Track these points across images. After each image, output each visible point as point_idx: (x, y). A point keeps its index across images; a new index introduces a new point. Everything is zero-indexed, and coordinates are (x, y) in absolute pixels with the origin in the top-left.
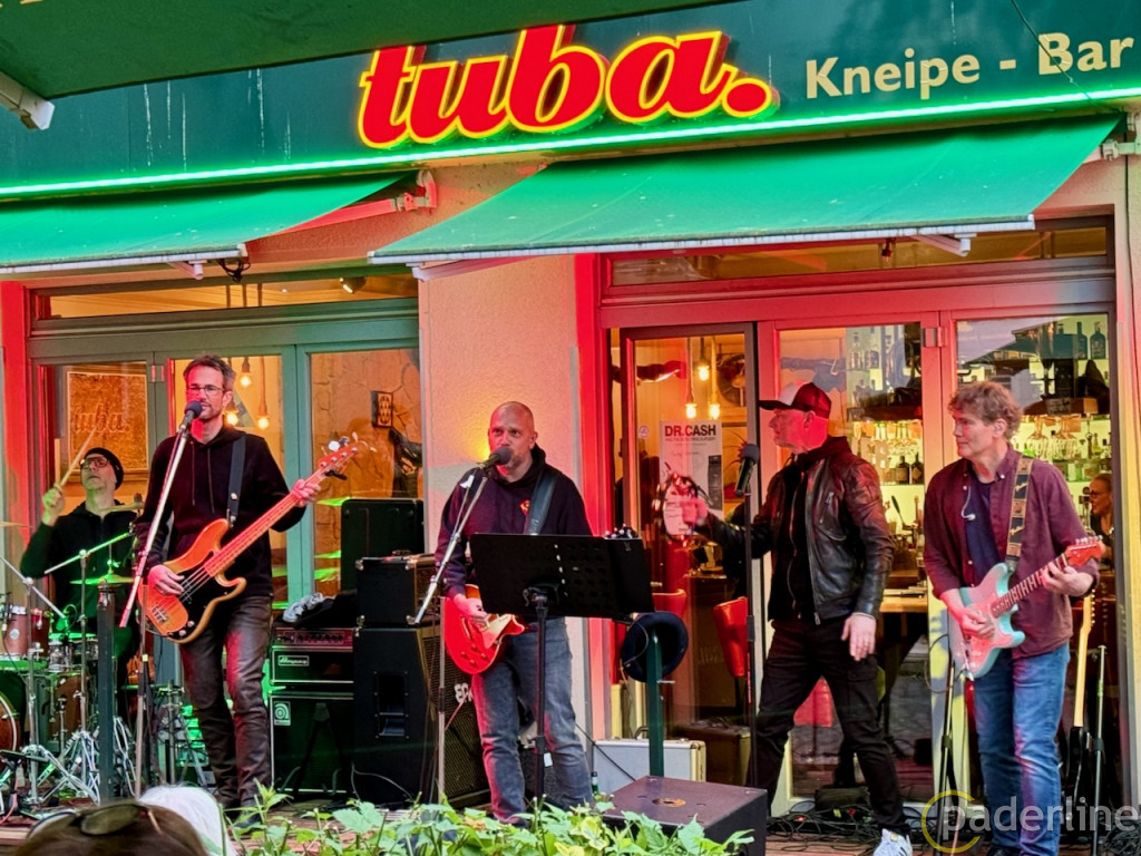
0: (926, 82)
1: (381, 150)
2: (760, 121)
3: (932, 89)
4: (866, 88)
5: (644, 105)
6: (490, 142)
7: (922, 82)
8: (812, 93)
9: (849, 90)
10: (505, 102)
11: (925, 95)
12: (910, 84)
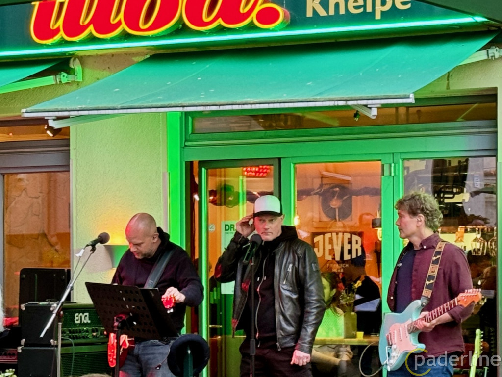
0: (379, 8)
1: (45, 45)
2: (276, 31)
3: (383, 13)
4: (342, 11)
5: (205, 19)
6: (112, 40)
7: (376, 8)
8: (309, 14)
9: (332, 12)
10: (121, 16)
11: (378, 16)
12: (369, 9)
